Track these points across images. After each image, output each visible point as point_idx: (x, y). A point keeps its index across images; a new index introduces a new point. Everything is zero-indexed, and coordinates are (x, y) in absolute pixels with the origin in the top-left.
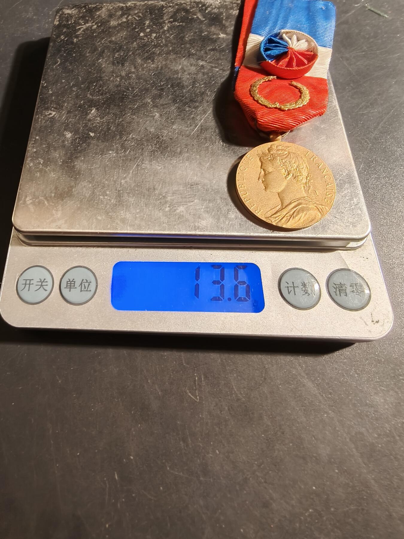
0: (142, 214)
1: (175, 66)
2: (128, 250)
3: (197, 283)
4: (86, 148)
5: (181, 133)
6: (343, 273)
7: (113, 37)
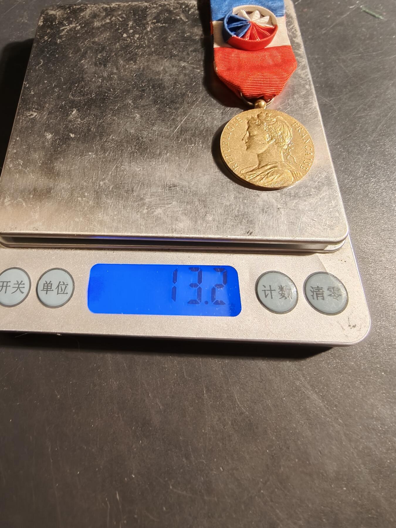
0: (119, 216)
1: (157, 67)
2: (106, 252)
3: (175, 286)
4: (65, 149)
5: (161, 134)
6: (321, 276)
7: (96, 38)
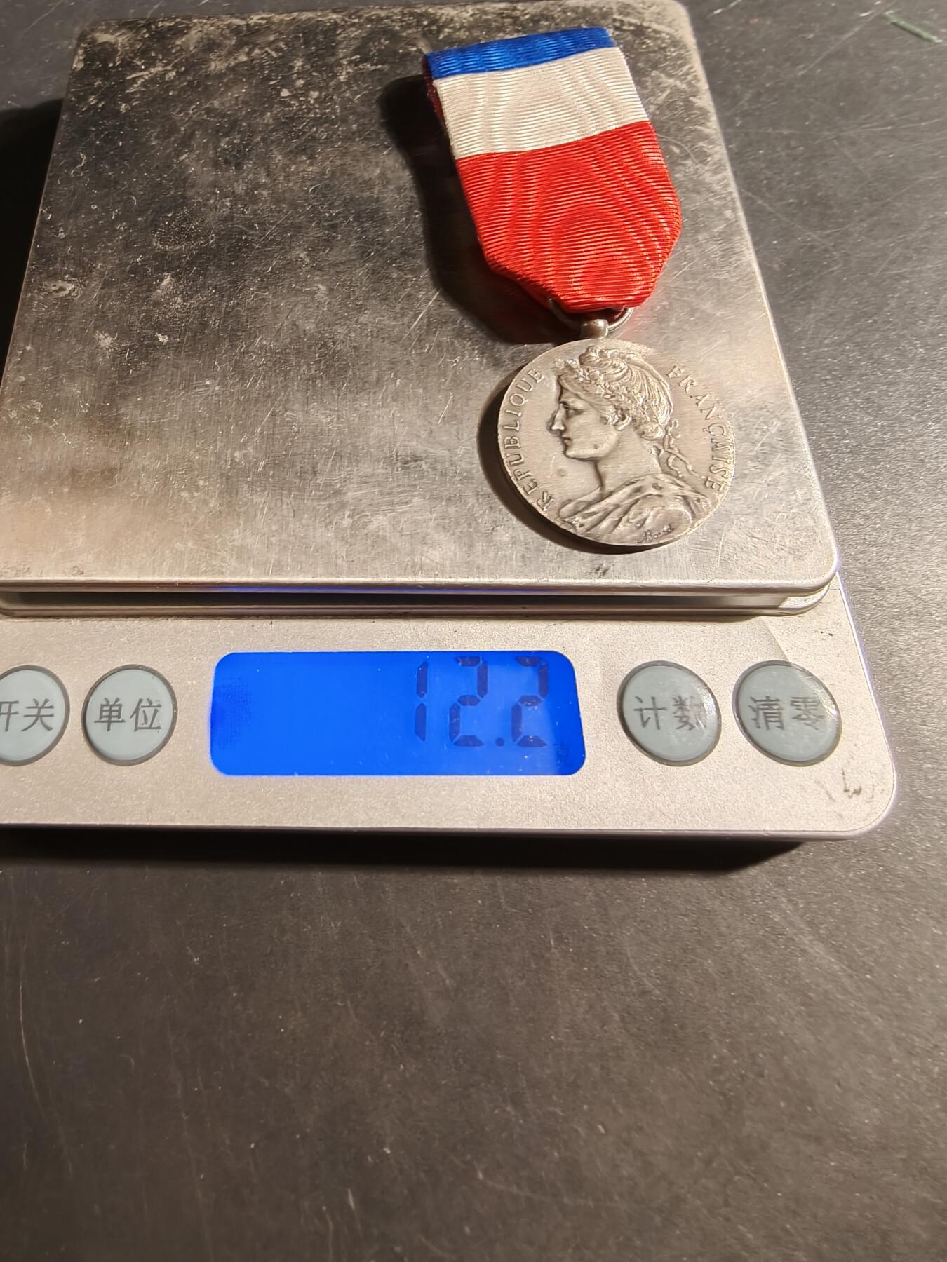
0: (284, 536)
1: (365, 169)
2: (251, 624)
3: (422, 705)
4: (147, 373)
5: (378, 334)
6: (775, 671)
7: (215, 99)
